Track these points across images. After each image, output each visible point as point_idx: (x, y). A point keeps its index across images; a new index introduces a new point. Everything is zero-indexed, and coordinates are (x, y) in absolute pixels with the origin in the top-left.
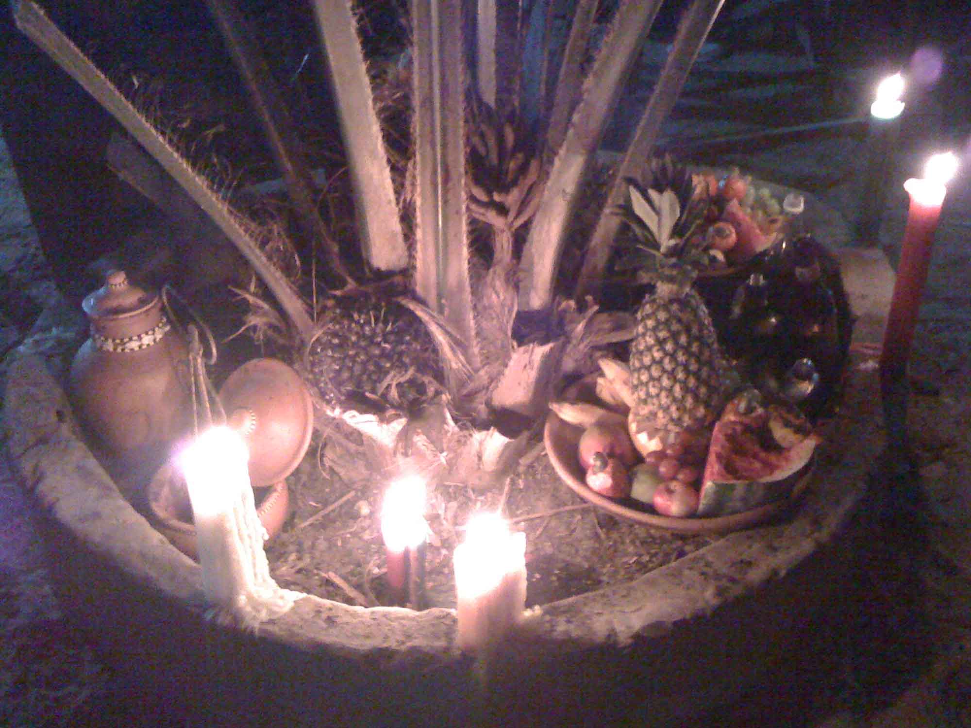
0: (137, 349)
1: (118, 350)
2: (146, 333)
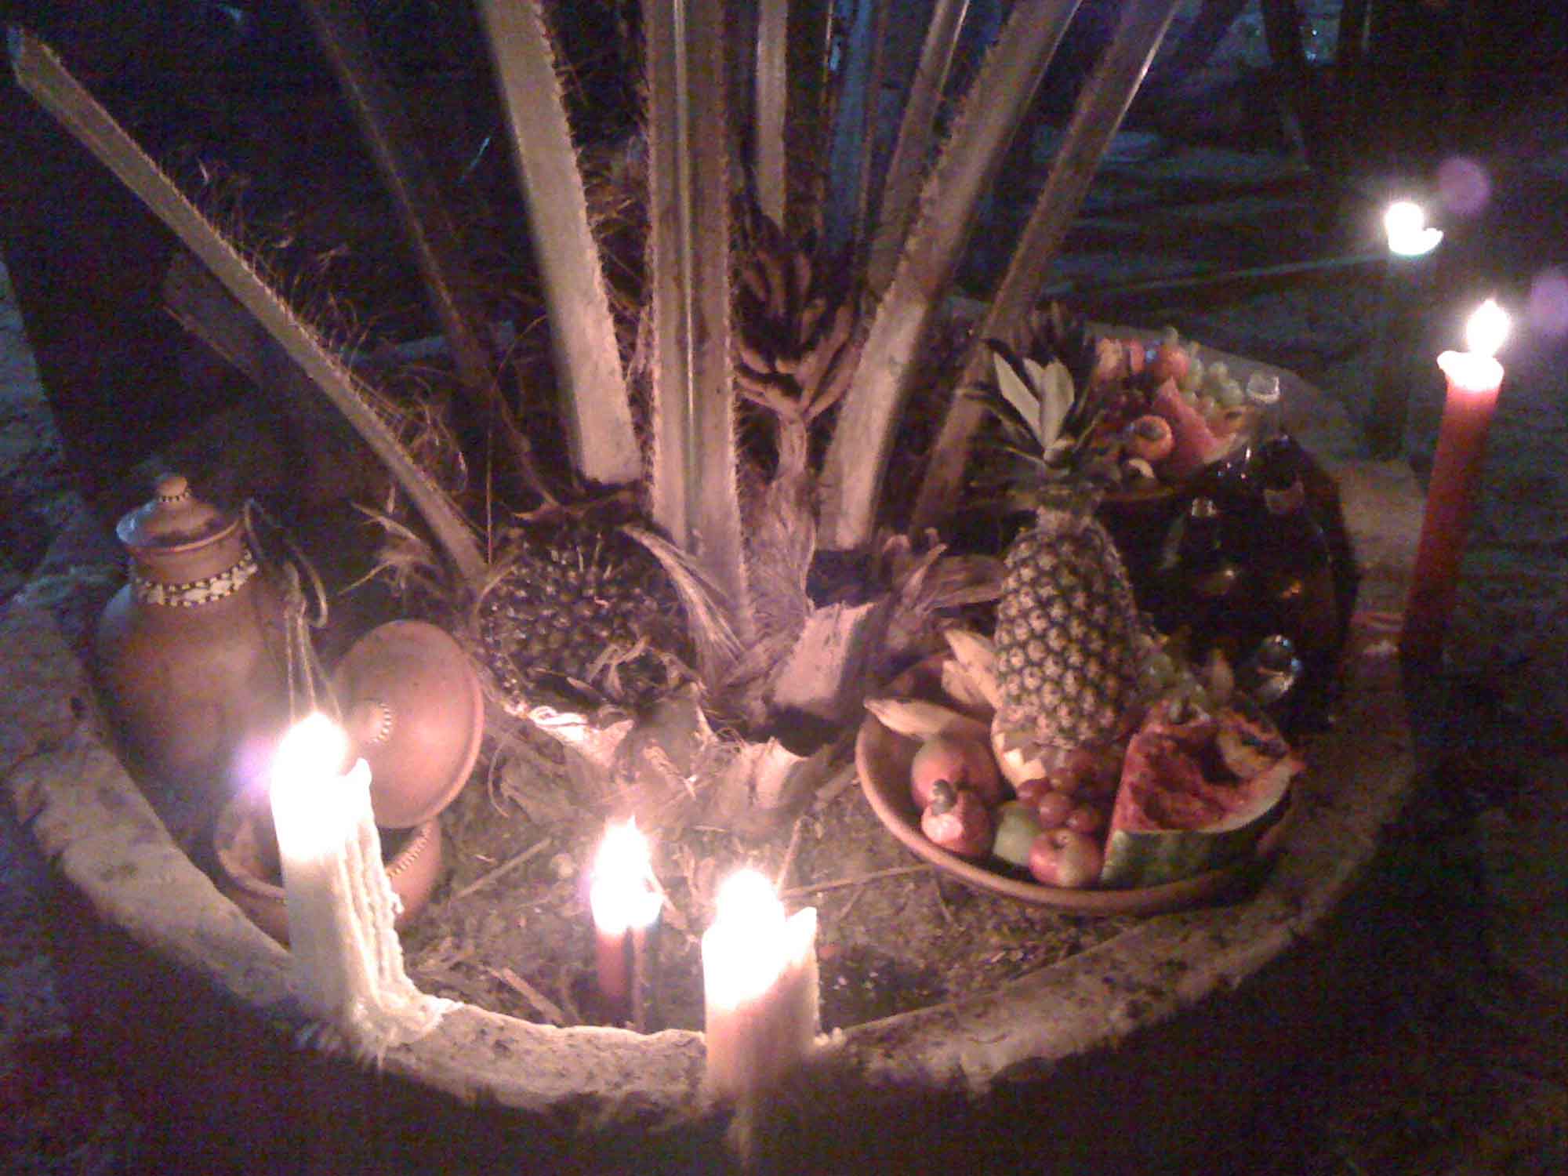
0: (202, 601)
1: (172, 603)
2: (219, 576)
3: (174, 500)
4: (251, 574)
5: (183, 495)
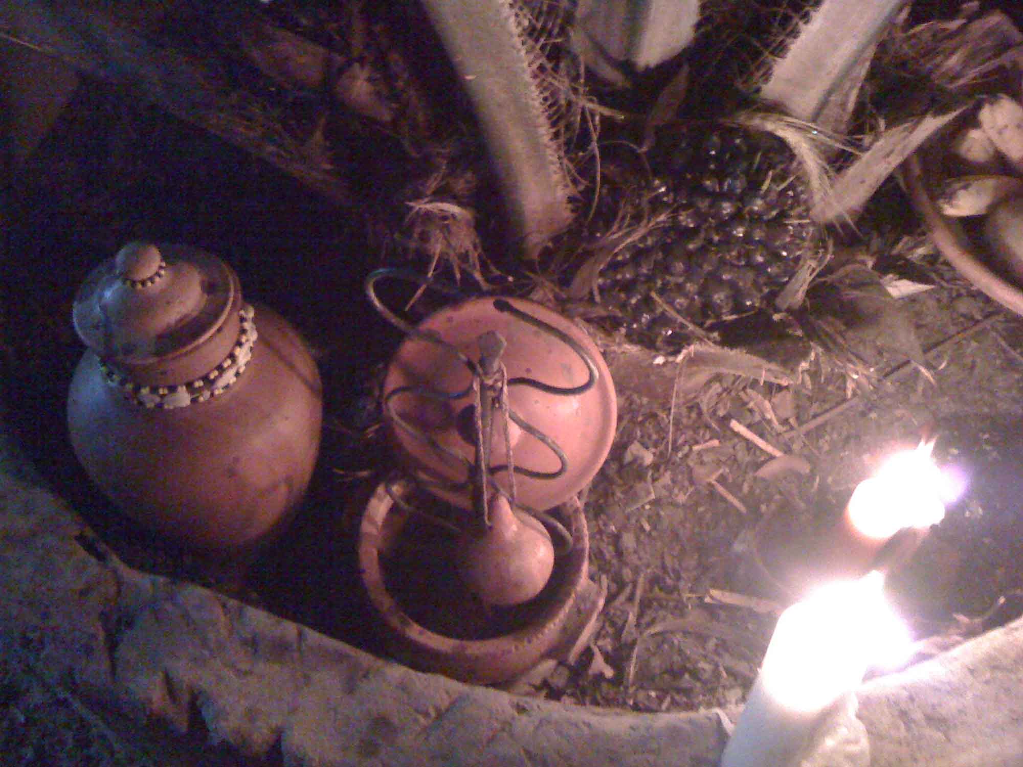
1: (201, 399)
2: (239, 344)
3: (157, 279)
4: (253, 318)
5: (161, 267)
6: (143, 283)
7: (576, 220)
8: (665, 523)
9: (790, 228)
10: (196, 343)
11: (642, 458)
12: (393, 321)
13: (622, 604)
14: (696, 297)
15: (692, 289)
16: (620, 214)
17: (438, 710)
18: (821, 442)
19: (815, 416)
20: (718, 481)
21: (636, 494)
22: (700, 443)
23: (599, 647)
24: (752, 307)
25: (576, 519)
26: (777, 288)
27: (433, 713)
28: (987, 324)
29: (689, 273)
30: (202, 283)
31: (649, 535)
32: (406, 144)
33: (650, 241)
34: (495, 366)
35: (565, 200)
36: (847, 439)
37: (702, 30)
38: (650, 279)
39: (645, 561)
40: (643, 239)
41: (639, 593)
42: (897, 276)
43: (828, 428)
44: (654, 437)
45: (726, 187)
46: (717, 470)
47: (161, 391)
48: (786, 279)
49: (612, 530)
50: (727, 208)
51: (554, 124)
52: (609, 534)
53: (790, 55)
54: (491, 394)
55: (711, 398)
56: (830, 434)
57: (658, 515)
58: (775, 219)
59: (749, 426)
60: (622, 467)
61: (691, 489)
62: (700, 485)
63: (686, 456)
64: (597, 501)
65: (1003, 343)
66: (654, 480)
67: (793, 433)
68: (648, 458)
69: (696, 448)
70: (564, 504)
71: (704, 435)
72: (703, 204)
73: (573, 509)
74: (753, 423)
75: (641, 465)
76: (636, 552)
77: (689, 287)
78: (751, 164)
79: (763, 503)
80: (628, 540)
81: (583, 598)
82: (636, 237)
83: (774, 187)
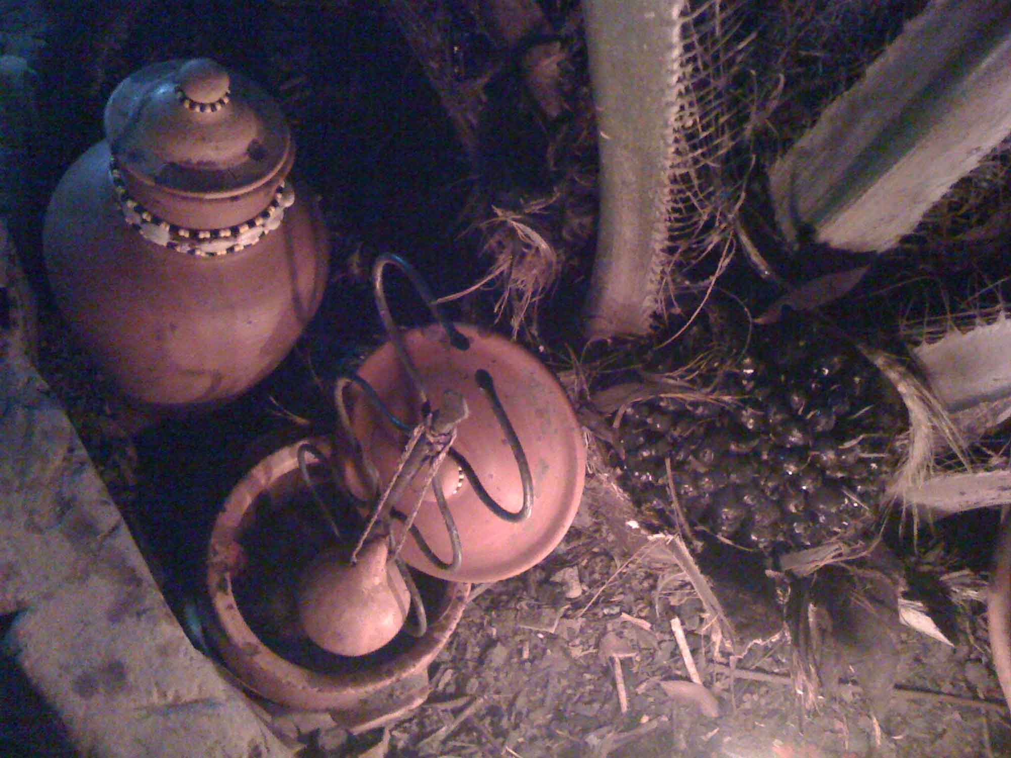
0: (223, 256)
1: (178, 249)
2: (251, 224)
3: (208, 110)
4: (286, 208)
5: (221, 102)
6: (193, 104)
7: (650, 337)
8: (544, 664)
9: (846, 501)
10: (201, 195)
11: (570, 588)
12: (382, 312)
13: (445, 711)
14: (707, 495)
15: (706, 486)
16: (691, 365)
17: (177, 697)
18: (747, 697)
19: (759, 670)
20: (622, 662)
21: (540, 614)
22: (632, 616)
23: (392, 736)
24: (756, 544)
25: (455, 608)
26: (794, 545)
27: (170, 697)
28: (983, 707)
29: (715, 470)
30: (254, 142)
31: (523, 662)
32: (551, 149)
33: (700, 410)
34: (447, 428)
35: (649, 312)
36: (773, 713)
37: (907, 246)
38: (676, 445)
39: (499, 684)
40: (695, 404)
41: (468, 712)
42: (926, 609)
43: (763, 689)
44: (597, 576)
45: (809, 416)
46: (628, 651)
47: (145, 216)
48: (808, 543)
49: (492, 634)
50: (796, 437)
51: (672, 238)
52: (488, 634)
53: (971, 334)
54: (426, 451)
55: (674, 580)
56: (761, 696)
57: (544, 650)
58: (835, 480)
59: (689, 634)
60: (546, 581)
61: (592, 650)
62: (604, 653)
63: (611, 616)
64: (500, 594)
65: (986, 737)
66: (565, 616)
67: (726, 671)
68: (576, 592)
69: (625, 616)
70: (455, 584)
71: (641, 610)
72: (776, 417)
73: (459, 594)
74: (696, 632)
75: (563, 593)
76: (497, 670)
77: (706, 482)
78: (852, 413)
79: (647, 714)
80: (499, 654)
81: (405, 685)
82: (690, 397)
83: (858, 450)
